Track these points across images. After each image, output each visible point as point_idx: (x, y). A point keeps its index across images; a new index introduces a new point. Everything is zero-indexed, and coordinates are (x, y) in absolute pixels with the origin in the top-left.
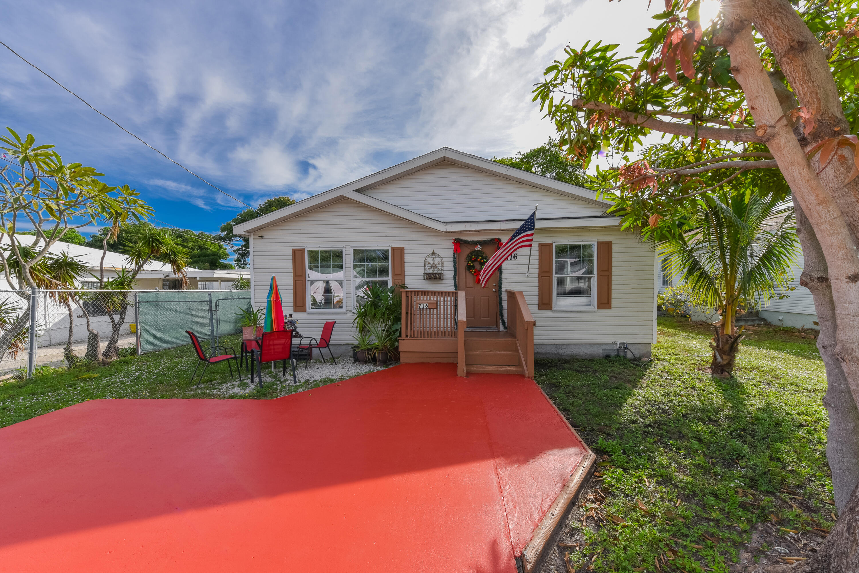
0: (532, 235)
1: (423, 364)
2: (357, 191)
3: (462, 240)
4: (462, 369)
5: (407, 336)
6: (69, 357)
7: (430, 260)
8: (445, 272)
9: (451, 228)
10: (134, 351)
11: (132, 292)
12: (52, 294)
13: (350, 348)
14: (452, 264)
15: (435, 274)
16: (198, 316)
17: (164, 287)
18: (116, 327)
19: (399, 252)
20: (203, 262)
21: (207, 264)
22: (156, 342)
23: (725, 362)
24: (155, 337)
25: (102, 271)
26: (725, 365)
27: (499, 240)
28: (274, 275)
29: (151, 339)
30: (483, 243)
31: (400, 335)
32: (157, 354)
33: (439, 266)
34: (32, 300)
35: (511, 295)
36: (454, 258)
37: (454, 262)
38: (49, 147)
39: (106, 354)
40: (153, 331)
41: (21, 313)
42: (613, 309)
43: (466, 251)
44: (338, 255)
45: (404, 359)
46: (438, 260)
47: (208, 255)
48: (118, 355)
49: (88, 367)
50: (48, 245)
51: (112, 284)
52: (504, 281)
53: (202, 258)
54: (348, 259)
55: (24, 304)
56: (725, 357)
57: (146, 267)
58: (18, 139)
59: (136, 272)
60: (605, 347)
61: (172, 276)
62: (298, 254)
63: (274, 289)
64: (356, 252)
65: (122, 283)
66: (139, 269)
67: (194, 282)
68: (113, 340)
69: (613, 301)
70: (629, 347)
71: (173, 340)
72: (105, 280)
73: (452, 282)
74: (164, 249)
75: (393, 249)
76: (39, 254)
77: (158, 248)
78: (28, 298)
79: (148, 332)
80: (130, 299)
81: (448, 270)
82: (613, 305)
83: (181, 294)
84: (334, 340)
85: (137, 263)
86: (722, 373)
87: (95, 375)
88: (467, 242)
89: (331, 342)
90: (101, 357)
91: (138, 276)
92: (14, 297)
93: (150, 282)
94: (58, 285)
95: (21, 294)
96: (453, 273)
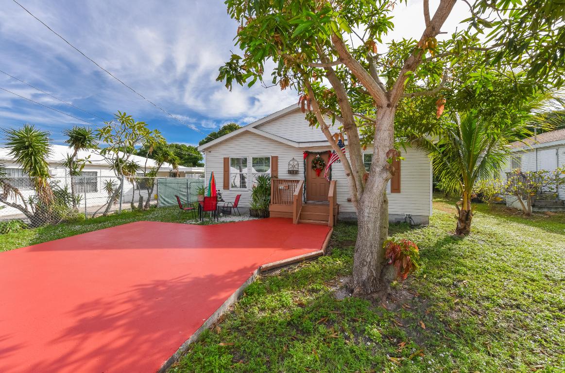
0: (344, 149)
1: (280, 218)
2: (254, 127)
3: (309, 152)
4: (295, 221)
5: (273, 203)
6: (133, 207)
7: (291, 163)
8: (300, 170)
9: (302, 145)
10: (156, 206)
11: (156, 178)
12: (128, 178)
13: (248, 209)
14: (303, 165)
15: (293, 171)
16: (182, 191)
17: (170, 176)
18: (150, 194)
19: (275, 159)
20: (190, 162)
21: (191, 164)
22: (165, 203)
23: (462, 227)
24: (164, 200)
25: (145, 168)
26: (462, 229)
27: (330, 151)
28: (212, 171)
29: (163, 201)
30: (320, 154)
31: (270, 202)
32: (164, 208)
33: (296, 166)
34: (122, 180)
35: (336, 182)
36: (304, 162)
37: (305, 164)
38: (130, 116)
39: (146, 206)
40: (164, 197)
41: (118, 186)
42: (402, 193)
43: (311, 158)
44: (245, 161)
45: (271, 216)
46: (296, 163)
47: (193, 159)
48: (150, 207)
49: (139, 211)
50: (128, 157)
51: (149, 174)
52: (333, 175)
53: (189, 160)
54: (250, 162)
55: (119, 182)
56: (462, 224)
57: (162, 166)
58: (121, 114)
59: (158, 168)
60: (396, 217)
61: (173, 171)
62: (226, 160)
63: (212, 178)
64: (254, 159)
65: (152, 174)
66: (159, 167)
67: (183, 174)
68: (149, 200)
69: (401, 188)
70: (412, 217)
71: (172, 203)
72: (146, 172)
73: (303, 175)
74: (170, 158)
75: (272, 157)
76: (125, 161)
77: (167, 157)
78: (120, 180)
79: (162, 197)
80: (155, 181)
81: (301, 169)
82: (401, 190)
83: (177, 180)
84: (240, 204)
85: (159, 165)
86: (460, 234)
87: (142, 214)
88: (312, 153)
89: (238, 206)
90: (144, 208)
91: (159, 171)
92: (116, 179)
93: (164, 174)
94: (130, 174)
95: (118, 178)
96: (303, 170)
